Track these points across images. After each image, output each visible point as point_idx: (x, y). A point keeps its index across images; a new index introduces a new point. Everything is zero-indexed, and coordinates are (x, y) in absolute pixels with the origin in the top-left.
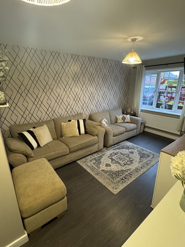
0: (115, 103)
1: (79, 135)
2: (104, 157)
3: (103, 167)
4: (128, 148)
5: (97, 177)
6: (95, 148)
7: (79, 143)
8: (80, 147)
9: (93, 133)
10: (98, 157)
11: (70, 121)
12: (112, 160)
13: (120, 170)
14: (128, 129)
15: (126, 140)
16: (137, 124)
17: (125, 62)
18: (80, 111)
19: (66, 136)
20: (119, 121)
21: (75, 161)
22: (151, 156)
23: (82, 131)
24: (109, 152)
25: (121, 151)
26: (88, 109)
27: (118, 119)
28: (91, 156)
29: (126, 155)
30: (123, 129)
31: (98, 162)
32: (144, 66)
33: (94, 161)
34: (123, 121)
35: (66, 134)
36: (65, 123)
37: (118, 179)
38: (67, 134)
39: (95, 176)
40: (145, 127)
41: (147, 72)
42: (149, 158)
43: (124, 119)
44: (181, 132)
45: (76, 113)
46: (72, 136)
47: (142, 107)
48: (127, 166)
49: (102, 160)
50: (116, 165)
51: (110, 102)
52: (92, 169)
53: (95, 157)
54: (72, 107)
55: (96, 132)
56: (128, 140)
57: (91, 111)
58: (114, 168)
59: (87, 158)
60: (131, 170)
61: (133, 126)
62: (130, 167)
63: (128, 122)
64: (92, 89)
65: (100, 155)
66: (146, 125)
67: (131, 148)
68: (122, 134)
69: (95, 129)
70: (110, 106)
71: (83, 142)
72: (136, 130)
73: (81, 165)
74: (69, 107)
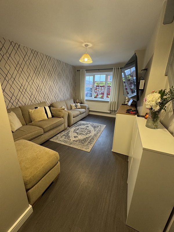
0: (68, 96)
1: (47, 119)
2: (70, 132)
3: (72, 139)
4: (84, 124)
5: (71, 146)
6: (62, 128)
7: (51, 124)
8: (52, 127)
9: (60, 115)
10: (66, 133)
11: (36, 108)
12: (77, 133)
13: (85, 137)
14: (81, 112)
15: (80, 120)
16: (85, 109)
17: (81, 61)
18: (43, 100)
19: (35, 120)
20: (73, 108)
21: (48, 140)
22: (100, 126)
23: (50, 115)
24: (72, 129)
25: (80, 127)
26: (48, 99)
27: (73, 107)
28: (60, 134)
29: (85, 129)
30: (78, 113)
31: (68, 136)
32: (85, 70)
33: (64, 137)
34: (76, 108)
35: (35, 119)
36: (32, 109)
37: (87, 143)
38: (37, 119)
39: (70, 146)
40: (90, 111)
41: (87, 74)
42: (99, 128)
43: (76, 106)
44: (110, 110)
45: (39, 102)
46: (41, 120)
47: (86, 98)
48: (88, 134)
49: (70, 135)
50: (81, 136)
51: (64, 94)
52: (65, 142)
53: (64, 134)
54: (35, 97)
55: (62, 115)
56: (81, 120)
57: (51, 101)
58: (80, 137)
59: (57, 136)
60: (92, 136)
61: (83, 110)
62: (90, 135)
63: (79, 108)
64: (50, 83)
65: (67, 132)
66: (90, 110)
67: (86, 124)
68: (78, 116)
69: (61, 113)
70: (64, 97)
71: (54, 123)
72: (85, 113)
73: (55, 141)
74: (32, 97)
